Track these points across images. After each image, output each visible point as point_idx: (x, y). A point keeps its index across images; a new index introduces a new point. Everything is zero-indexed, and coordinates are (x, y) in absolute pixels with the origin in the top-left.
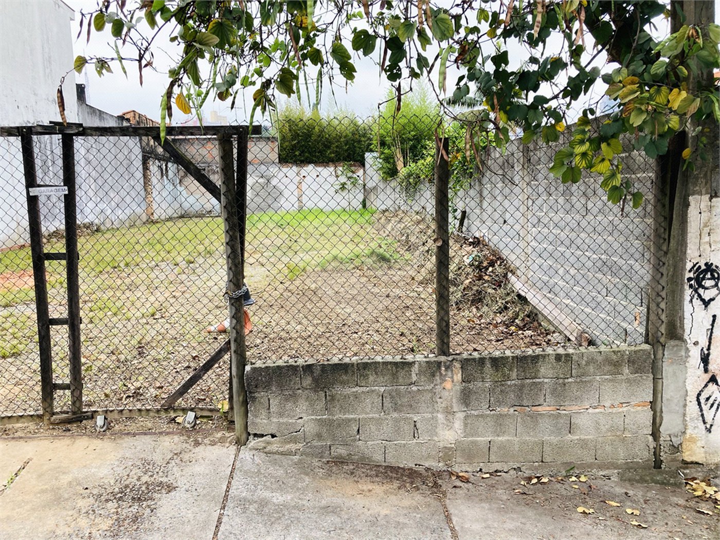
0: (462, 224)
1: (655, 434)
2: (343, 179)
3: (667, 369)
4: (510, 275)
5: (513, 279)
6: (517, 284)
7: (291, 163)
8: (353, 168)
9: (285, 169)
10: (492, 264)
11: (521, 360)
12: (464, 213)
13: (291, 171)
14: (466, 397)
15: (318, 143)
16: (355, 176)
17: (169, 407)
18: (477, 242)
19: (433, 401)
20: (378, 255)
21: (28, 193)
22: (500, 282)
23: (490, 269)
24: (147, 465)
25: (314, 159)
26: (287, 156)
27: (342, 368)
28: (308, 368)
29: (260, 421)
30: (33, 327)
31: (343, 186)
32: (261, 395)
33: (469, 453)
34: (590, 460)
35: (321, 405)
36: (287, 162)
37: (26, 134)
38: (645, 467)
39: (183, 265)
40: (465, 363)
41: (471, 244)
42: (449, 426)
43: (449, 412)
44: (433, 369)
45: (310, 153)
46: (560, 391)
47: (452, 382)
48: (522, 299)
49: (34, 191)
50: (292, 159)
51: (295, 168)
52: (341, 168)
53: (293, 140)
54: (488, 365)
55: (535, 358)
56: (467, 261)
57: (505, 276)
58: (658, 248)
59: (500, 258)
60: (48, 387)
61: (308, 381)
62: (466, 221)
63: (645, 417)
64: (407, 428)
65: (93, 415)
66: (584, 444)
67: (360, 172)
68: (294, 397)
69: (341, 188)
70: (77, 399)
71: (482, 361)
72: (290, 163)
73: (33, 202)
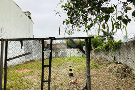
0: (114, 59)
4: (132, 71)
9: (68, 49)
12: (115, 57)
13: (69, 50)
20: (96, 66)
21: (43, 52)
22: (130, 72)
23: (127, 69)
31: (79, 52)
37: (43, 39)
39: (55, 68)
41: (119, 64)
45: (72, 46)
49: (44, 52)
51: (70, 49)
52: (78, 49)
56: (120, 67)
57: (131, 71)
59: (128, 67)
62: (115, 59)
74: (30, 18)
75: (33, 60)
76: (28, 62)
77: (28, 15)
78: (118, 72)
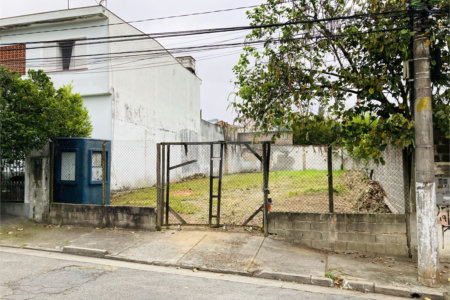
0: (371, 175)
1: (408, 245)
3: (411, 222)
4: (384, 197)
5: (385, 199)
6: (386, 201)
8: (335, 147)
9: (296, 148)
10: (377, 192)
11: (357, 215)
12: (372, 171)
13: (300, 149)
14: (338, 227)
16: (337, 151)
17: (244, 225)
18: (375, 183)
19: (327, 227)
22: (380, 200)
23: (376, 194)
24: (238, 238)
26: (298, 141)
27: (297, 214)
28: (287, 213)
29: (272, 229)
30: (208, 197)
32: (272, 221)
33: (340, 246)
34: (383, 252)
35: (290, 225)
36: (297, 144)
37: (212, 144)
38: (405, 256)
40: (338, 215)
41: (371, 184)
42: (333, 236)
43: (333, 231)
44: (327, 216)
46: (371, 227)
47: (333, 222)
48: (386, 206)
49: (212, 159)
50: (300, 143)
53: (301, 132)
54: (346, 217)
55: (362, 215)
57: (382, 197)
58: (405, 180)
59: (382, 190)
60: (211, 216)
61: (287, 217)
62: (373, 175)
63: (404, 238)
64: (319, 235)
65: (222, 226)
66: (381, 246)
67: (340, 149)
68: (282, 223)
70: (218, 221)
71: (343, 215)
72: (299, 145)
73: (212, 162)
74: (193, 71)
75: (201, 175)
76: (188, 178)
77: (188, 65)
78: (360, 200)
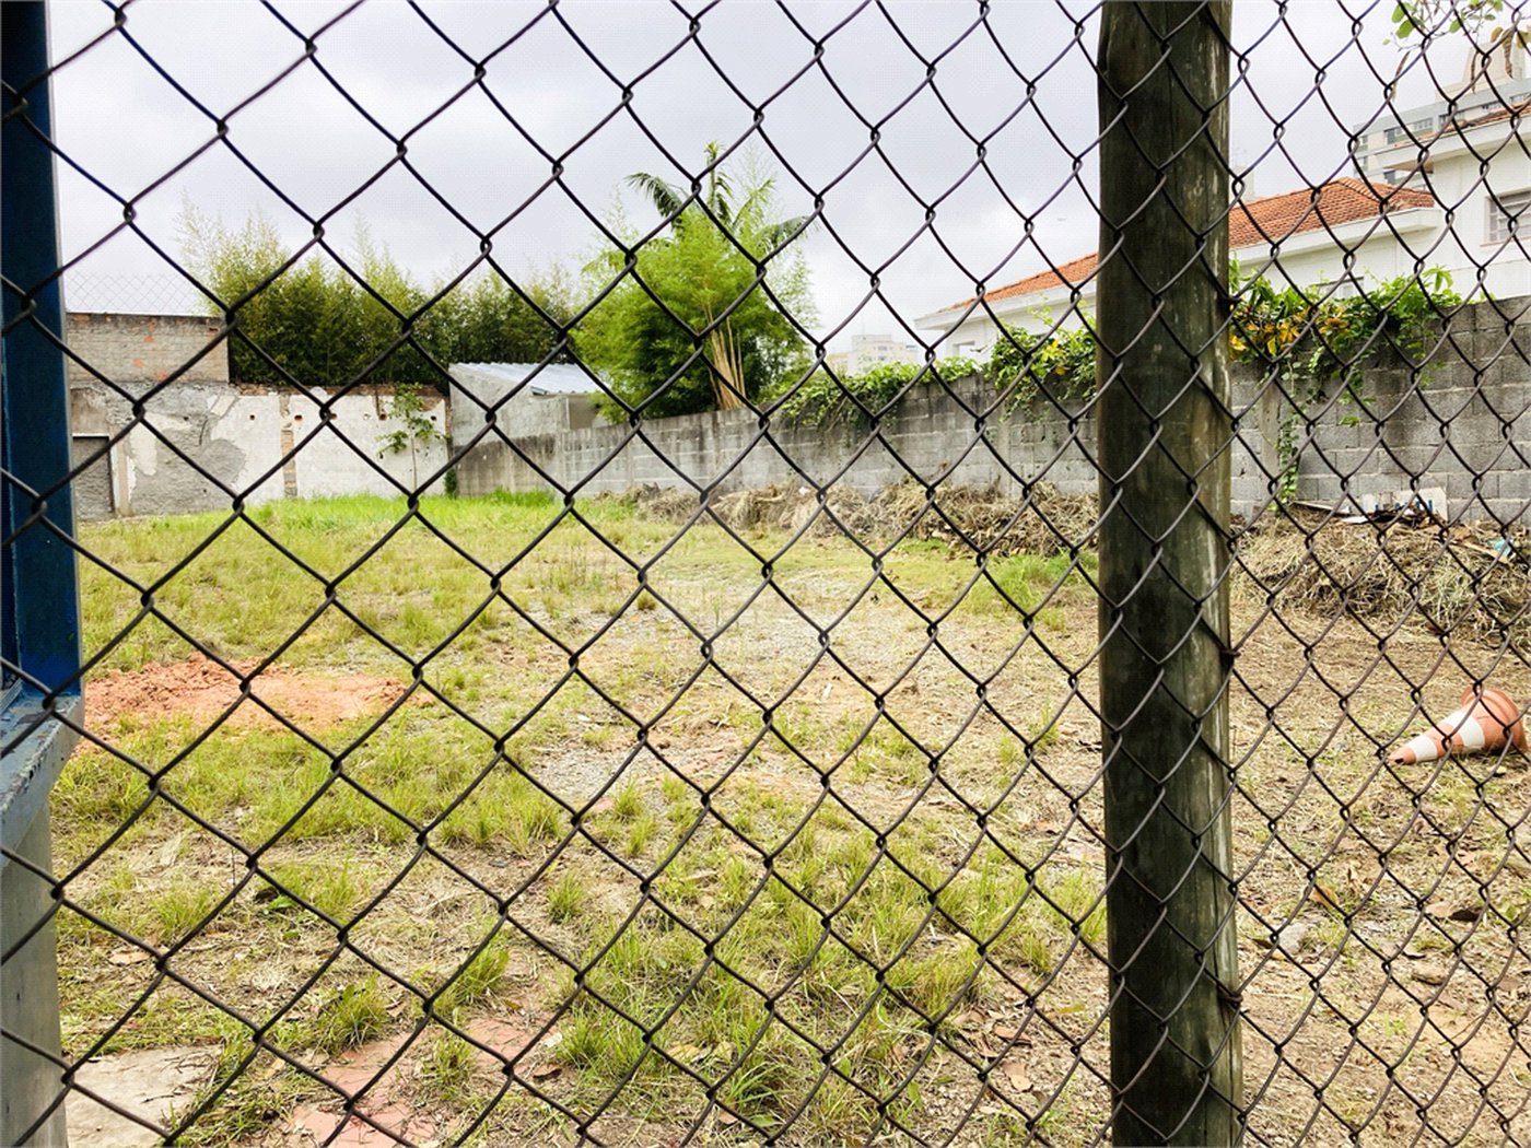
2: (398, 425)
7: (263, 382)
8: (420, 398)
9: (248, 400)
13: (266, 402)
15: (332, 338)
16: (426, 416)
25: (323, 374)
26: (252, 365)
31: (399, 442)
36: (251, 381)
45: (309, 358)
50: (263, 373)
51: (273, 397)
52: (391, 399)
53: (270, 324)
67: (440, 408)
69: (395, 445)
72: (259, 383)
